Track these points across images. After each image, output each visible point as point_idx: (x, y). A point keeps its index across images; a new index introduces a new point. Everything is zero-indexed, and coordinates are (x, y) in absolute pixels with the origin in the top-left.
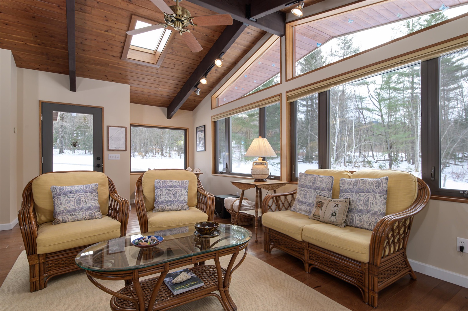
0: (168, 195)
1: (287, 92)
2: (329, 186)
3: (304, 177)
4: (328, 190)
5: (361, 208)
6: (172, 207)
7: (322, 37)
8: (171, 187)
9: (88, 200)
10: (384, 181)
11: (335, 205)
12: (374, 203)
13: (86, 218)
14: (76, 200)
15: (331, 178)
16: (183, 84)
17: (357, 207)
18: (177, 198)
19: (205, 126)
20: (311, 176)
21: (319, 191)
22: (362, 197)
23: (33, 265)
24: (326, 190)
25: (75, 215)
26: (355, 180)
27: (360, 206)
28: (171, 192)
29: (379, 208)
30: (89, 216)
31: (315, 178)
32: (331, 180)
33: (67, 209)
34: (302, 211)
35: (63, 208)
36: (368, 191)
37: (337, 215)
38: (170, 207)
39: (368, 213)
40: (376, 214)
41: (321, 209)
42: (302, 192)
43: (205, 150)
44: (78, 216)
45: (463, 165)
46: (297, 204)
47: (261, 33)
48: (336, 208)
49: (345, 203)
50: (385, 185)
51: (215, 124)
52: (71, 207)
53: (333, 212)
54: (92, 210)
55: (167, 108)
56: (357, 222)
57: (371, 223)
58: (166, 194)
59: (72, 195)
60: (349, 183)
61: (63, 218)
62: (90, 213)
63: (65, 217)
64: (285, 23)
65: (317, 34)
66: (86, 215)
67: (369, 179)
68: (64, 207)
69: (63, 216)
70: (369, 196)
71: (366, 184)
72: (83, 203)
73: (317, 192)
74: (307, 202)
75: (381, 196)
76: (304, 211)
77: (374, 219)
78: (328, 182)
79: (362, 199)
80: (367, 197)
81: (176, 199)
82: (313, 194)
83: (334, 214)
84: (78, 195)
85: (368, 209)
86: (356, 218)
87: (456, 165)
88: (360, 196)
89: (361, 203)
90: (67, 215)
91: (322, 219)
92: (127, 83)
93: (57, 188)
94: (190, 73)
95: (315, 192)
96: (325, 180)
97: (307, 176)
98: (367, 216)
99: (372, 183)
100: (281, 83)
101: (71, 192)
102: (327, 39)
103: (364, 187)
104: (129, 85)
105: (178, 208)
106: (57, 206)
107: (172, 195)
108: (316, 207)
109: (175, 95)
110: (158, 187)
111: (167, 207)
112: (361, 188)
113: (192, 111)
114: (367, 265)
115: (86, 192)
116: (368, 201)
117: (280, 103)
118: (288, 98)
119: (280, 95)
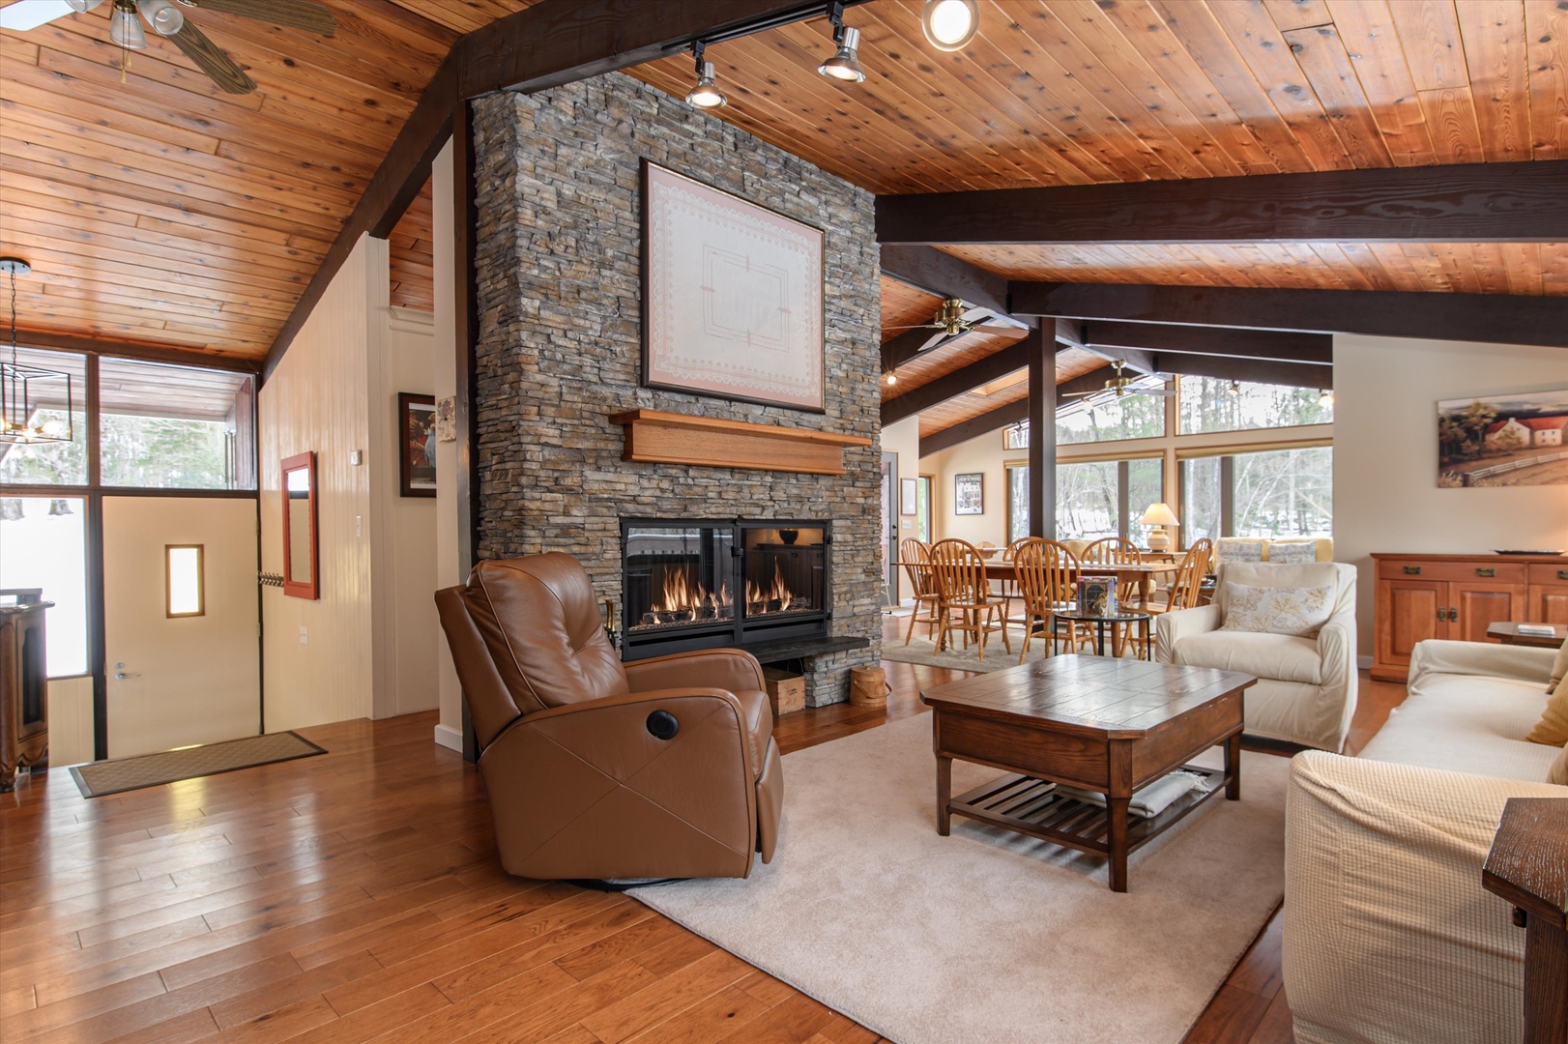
1: (1177, 449)
19: (982, 475)
43: (983, 513)
100: (1165, 437)
117: (1163, 461)
118: (1178, 457)
119: (1164, 451)
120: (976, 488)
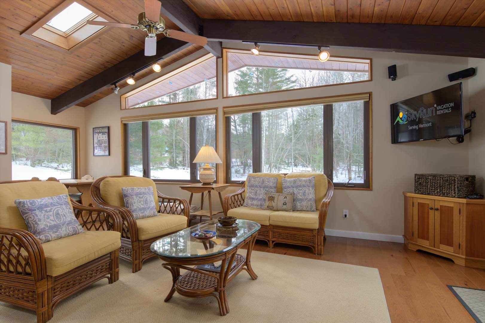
0: (140, 202)
1: (224, 108)
2: (275, 185)
3: (253, 180)
4: (274, 188)
5: (300, 197)
6: (145, 214)
7: (239, 63)
8: (140, 194)
9: (66, 213)
10: (313, 179)
11: (284, 197)
12: (309, 193)
13: (70, 234)
14: (54, 214)
15: (276, 179)
16: (90, 77)
17: (298, 198)
18: (149, 204)
19: (109, 128)
20: (259, 178)
21: (268, 189)
22: (301, 190)
23: (42, 293)
24: (273, 188)
25: (58, 232)
26: (294, 180)
27: (300, 196)
28: (142, 199)
29: (312, 196)
30: (72, 232)
31: (263, 179)
32: (276, 180)
33: (49, 225)
34: (254, 206)
35: (43, 225)
36: (304, 186)
37: (287, 204)
38: (144, 214)
39: (305, 200)
40: (311, 200)
41: (274, 202)
42: (253, 191)
43: (109, 155)
44: (62, 232)
45: (289, 169)
46: (249, 201)
47: (196, 48)
48: (285, 199)
49: (291, 195)
50: (314, 182)
51: (125, 127)
52: (53, 223)
53: (284, 202)
54: (74, 224)
55: (51, 100)
56: (299, 207)
57: (308, 206)
58: (138, 202)
59: (48, 209)
60: (290, 182)
61: (46, 236)
62: (73, 228)
63: (48, 235)
64: (222, 47)
65: (237, 61)
66: (69, 231)
67: (304, 179)
68: (45, 223)
69: (46, 234)
70: (305, 189)
71: (302, 182)
72: (63, 217)
73: (266, 190)
74: (258, 198)
75: (312, 189)
76: (256, 205)
77: (310, 204)
78: (274, 182)
79: (301, 191)
80: (304, 190)
81: (148, 206)
82: (263, 191)
83: (285, 204)
84: (55, 209)
85: (306, 198)
86: (298, 204)
87: (285, 169)
88: (299, 190)
89: (301, 194)
90: (50, 233)
91: (275, 208)
92: (8, 63)
93: (27, 202)
94: (105, 67)
95: (264, 190)
96: (271, 181)
97: (256, 178)
98: (305, 202)
99: (306, 181)
100: (217, 98)
101: (46, 206)
102: (242, 65)
103: (301, 183)
104: (10, 66)
105: (151, 214)
106: (34, 223)
107: (144, 202)
108: (269, 200)
109: (71, 87)
110: (127, 195)
111: (141, 215)
112: (299, 184)
113: (84, 107)
114: (317, 230)
115: (62, 205)
116: (305, 192)
117: (216, 116)
118: (225, 113)
119: (216, 109)
120: (105, 137)
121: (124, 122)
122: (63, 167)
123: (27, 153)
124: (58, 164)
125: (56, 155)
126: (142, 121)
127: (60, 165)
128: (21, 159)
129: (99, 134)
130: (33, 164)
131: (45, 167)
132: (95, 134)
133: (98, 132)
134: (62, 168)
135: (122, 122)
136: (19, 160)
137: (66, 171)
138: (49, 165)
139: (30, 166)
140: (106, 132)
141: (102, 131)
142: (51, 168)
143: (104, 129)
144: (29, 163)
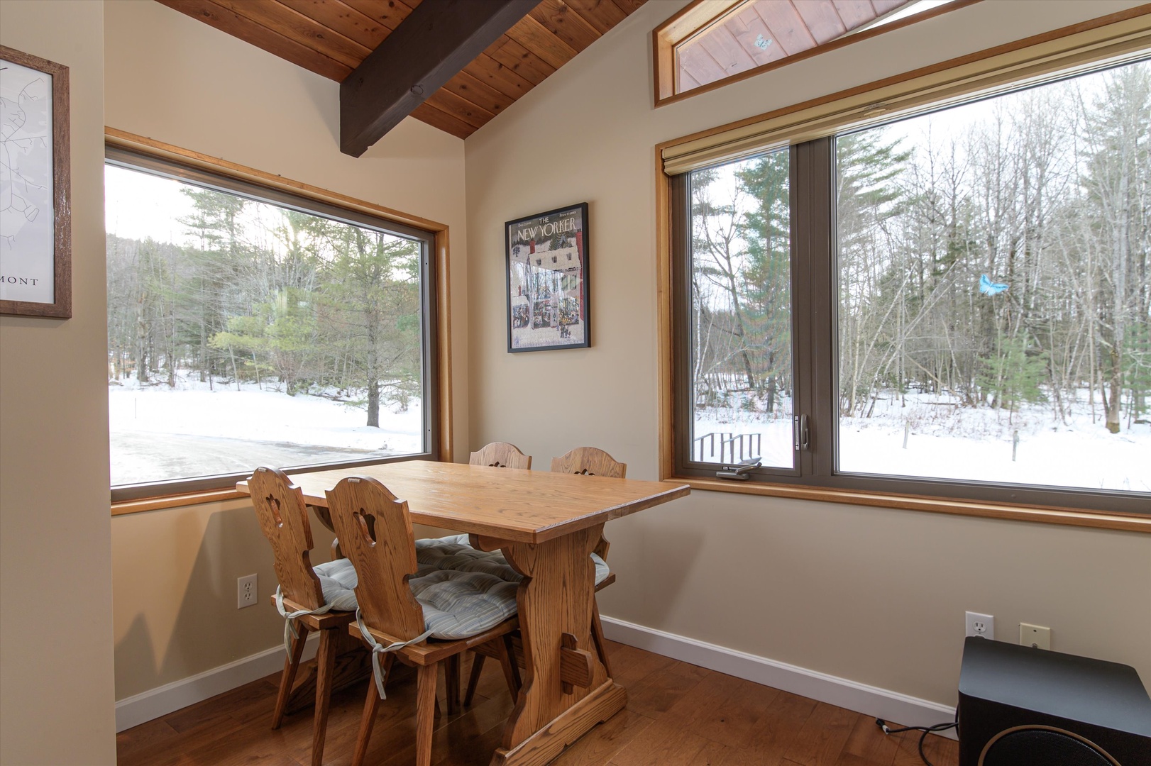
120: (565, 259)
121: (672, 169)
122: (348, 396)
123: (281, 366)
124: (338, 390)
125: (336, 367)
126: (787, 141)
127: (342, 390)
128: (270, 378)
129: (537, 247)
130: (292, 389)
131: (315, 395)
132: (517, 251)
133: (533, 236)
134: (346, 399)
135: (664, 167)
136: (266, 382)
137: (354, 404)
138: (322, 391)
139: (286, 393)
140: (569, 234)
141: (549, 231)
142: (325, 397)
143: (562, 218)
144: (284, 386)
